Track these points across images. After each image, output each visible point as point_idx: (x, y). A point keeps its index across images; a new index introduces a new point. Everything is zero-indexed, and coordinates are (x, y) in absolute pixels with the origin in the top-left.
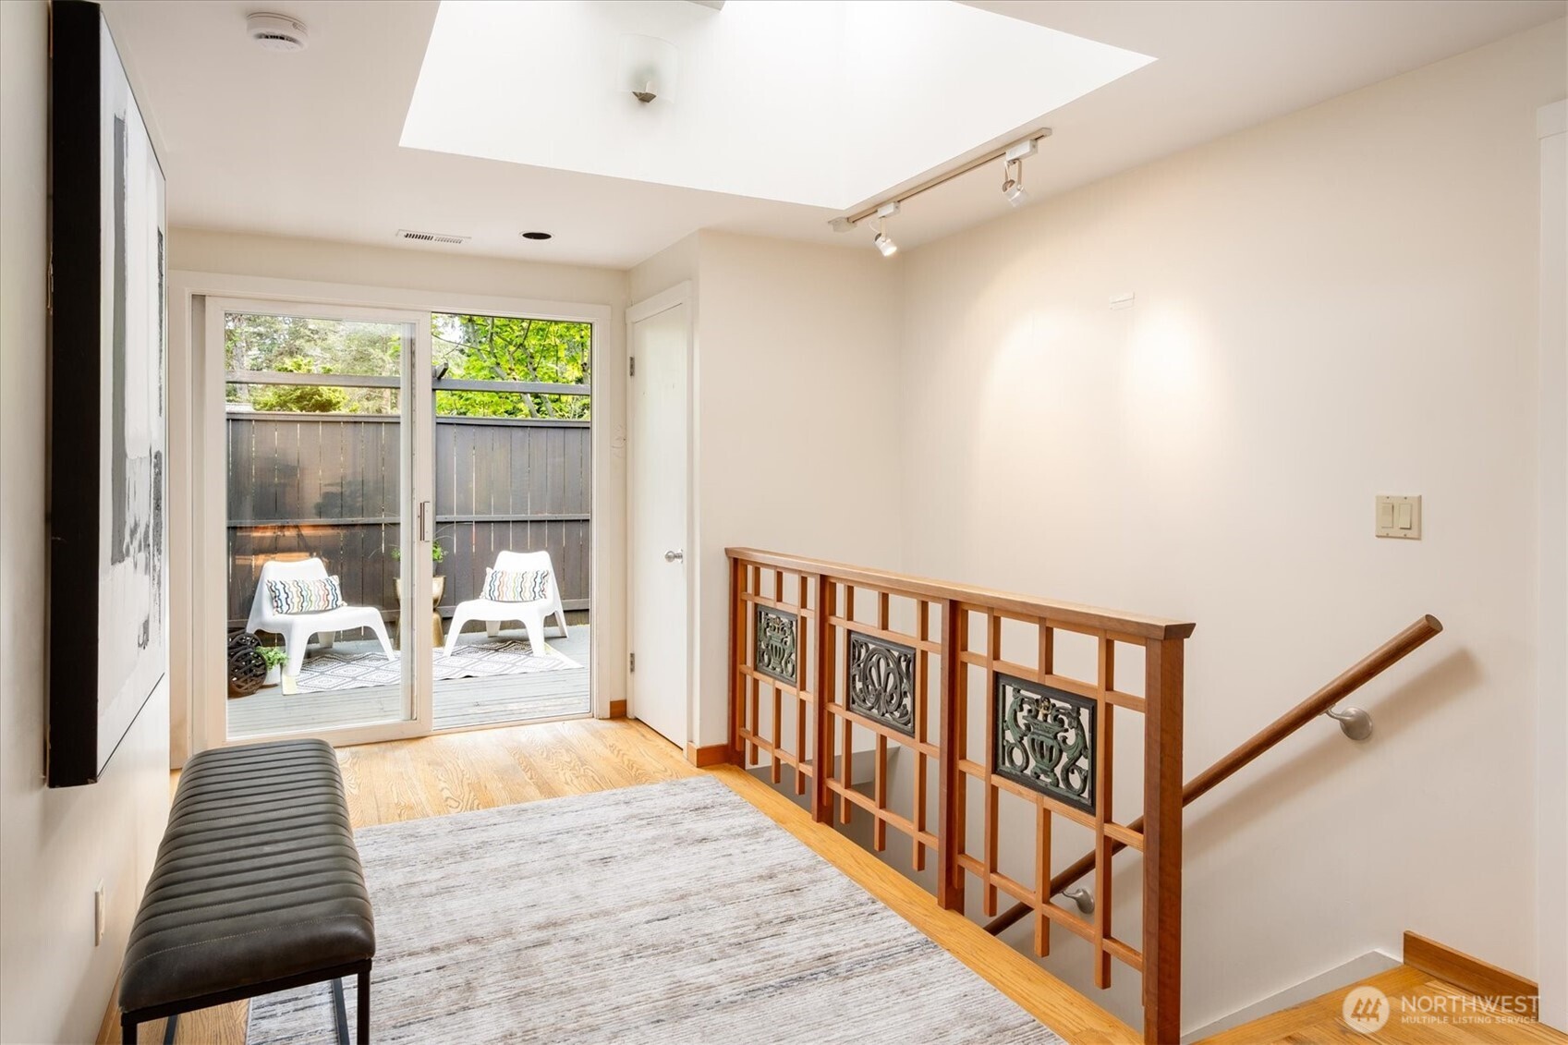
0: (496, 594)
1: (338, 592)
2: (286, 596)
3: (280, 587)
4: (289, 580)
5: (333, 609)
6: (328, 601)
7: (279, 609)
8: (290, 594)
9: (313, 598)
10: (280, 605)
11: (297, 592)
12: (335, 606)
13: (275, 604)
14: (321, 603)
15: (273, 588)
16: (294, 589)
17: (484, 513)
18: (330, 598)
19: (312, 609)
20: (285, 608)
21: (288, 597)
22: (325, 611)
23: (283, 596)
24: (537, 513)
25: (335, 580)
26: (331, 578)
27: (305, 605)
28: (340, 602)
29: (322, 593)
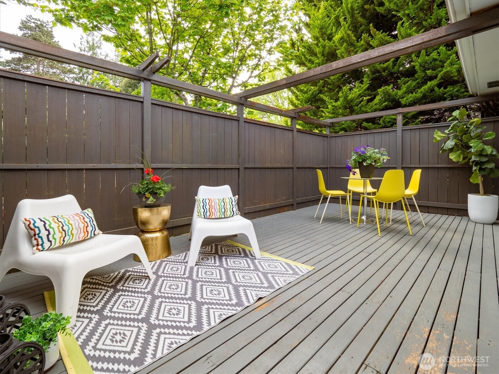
0: (208, 214)
1: (95, 223)
2: (47, 233)
3: (40, 224)
4: (47, 216)
5: (91, 238)
6: (88, 232)
7: (40, 247)
8: (51, 230)
9: (74, 232)
10: (40, 242)
11: (58, 227)
12: (93, 235)
13: (35, 242)
14: (82, 234)
15: (32, 226)
16: (54, 225)
17: (177, 163)
18: (90, 229)
19: (73, 241)
20: (47, 245)
21: (49, 234)
22: (84, 240)
23: (44, 233)
24: (205, 164)
25: (89, 212)
26: (85, 211)
27: (66, 239)
28: (98, 231)
29: (82, 225)
